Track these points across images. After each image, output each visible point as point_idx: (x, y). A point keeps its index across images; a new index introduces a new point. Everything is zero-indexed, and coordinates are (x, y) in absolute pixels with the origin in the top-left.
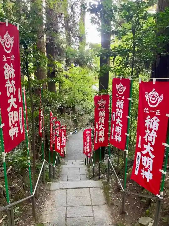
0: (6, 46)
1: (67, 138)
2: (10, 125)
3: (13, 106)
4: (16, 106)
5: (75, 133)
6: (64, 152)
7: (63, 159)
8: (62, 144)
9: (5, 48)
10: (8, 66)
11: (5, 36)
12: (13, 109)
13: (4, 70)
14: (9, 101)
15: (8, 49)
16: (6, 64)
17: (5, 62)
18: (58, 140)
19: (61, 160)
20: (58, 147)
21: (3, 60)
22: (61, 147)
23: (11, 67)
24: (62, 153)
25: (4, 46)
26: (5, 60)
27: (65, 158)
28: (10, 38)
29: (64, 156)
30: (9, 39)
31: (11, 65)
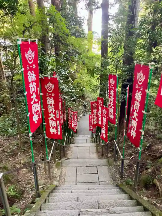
0: (29, 58)
1: (78, 119)
2: (33, 113)
3: (35, 101)
4: (36, 100)
5: (84, 115)
6: (76, 130)
7: (75, 135)
8: (75, 124)
9: (28, 60)
10: (31, 73)
11: (28, 52)
12: (35, 103)
13: (28, 75)
14: (32, 97)
15: (30, 61)
16: (29, 72)
17: (29, 70)
18: (72, 122)
19: (74, 135)
20: (72, 126)
21: (27, 69)
22: (75, 126)
23: (32, 73)
24: (74, 130)
25: (28, 59)
26: (28, 69)
27: (77, 134)
28: (32, 52)
29: (76, 132)
30: (31, 54)
31: (33, 71)
